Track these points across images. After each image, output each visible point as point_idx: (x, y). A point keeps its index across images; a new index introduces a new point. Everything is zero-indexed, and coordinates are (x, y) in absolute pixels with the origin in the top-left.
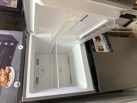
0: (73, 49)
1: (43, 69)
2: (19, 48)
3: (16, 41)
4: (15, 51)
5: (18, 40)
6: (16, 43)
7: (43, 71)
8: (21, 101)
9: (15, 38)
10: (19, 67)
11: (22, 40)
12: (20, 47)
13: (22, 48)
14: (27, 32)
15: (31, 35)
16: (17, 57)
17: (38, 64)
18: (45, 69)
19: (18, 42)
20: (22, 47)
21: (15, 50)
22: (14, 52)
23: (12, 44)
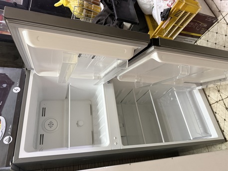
0: (97, 93)
1: (51, 122)
2: (14, 91)
3: (11, 81)
4: (8, 95)
5: (13, 80)
6: (11, 84)
7: (51, 124)
8: (12, 162)
9: (9, 77)
10: (12, 116)
11: (19, 80)
12: (16, 90)
13: (18, 91)
14: (27, 69)
15: (33, 73)
16: (10, 102)
17: (43, 115)
18: (54, 122)
19: (13, 83)
20: (19, 89)
21: (8, 93)
22: (7, 97)
23: (5, 86)
